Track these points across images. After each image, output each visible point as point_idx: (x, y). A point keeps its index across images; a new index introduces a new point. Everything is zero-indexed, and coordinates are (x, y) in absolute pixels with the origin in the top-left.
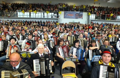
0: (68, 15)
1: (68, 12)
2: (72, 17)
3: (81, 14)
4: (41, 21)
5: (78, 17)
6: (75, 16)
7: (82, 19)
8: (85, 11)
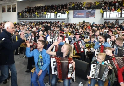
0: (78, 15)
1: (77, 11)
2: (82, 16)
3: (93, 12)
4: (51, 21)
5: (90, 16)
6: (85, 15)
7: (95, 17)
8: (98, 9)
